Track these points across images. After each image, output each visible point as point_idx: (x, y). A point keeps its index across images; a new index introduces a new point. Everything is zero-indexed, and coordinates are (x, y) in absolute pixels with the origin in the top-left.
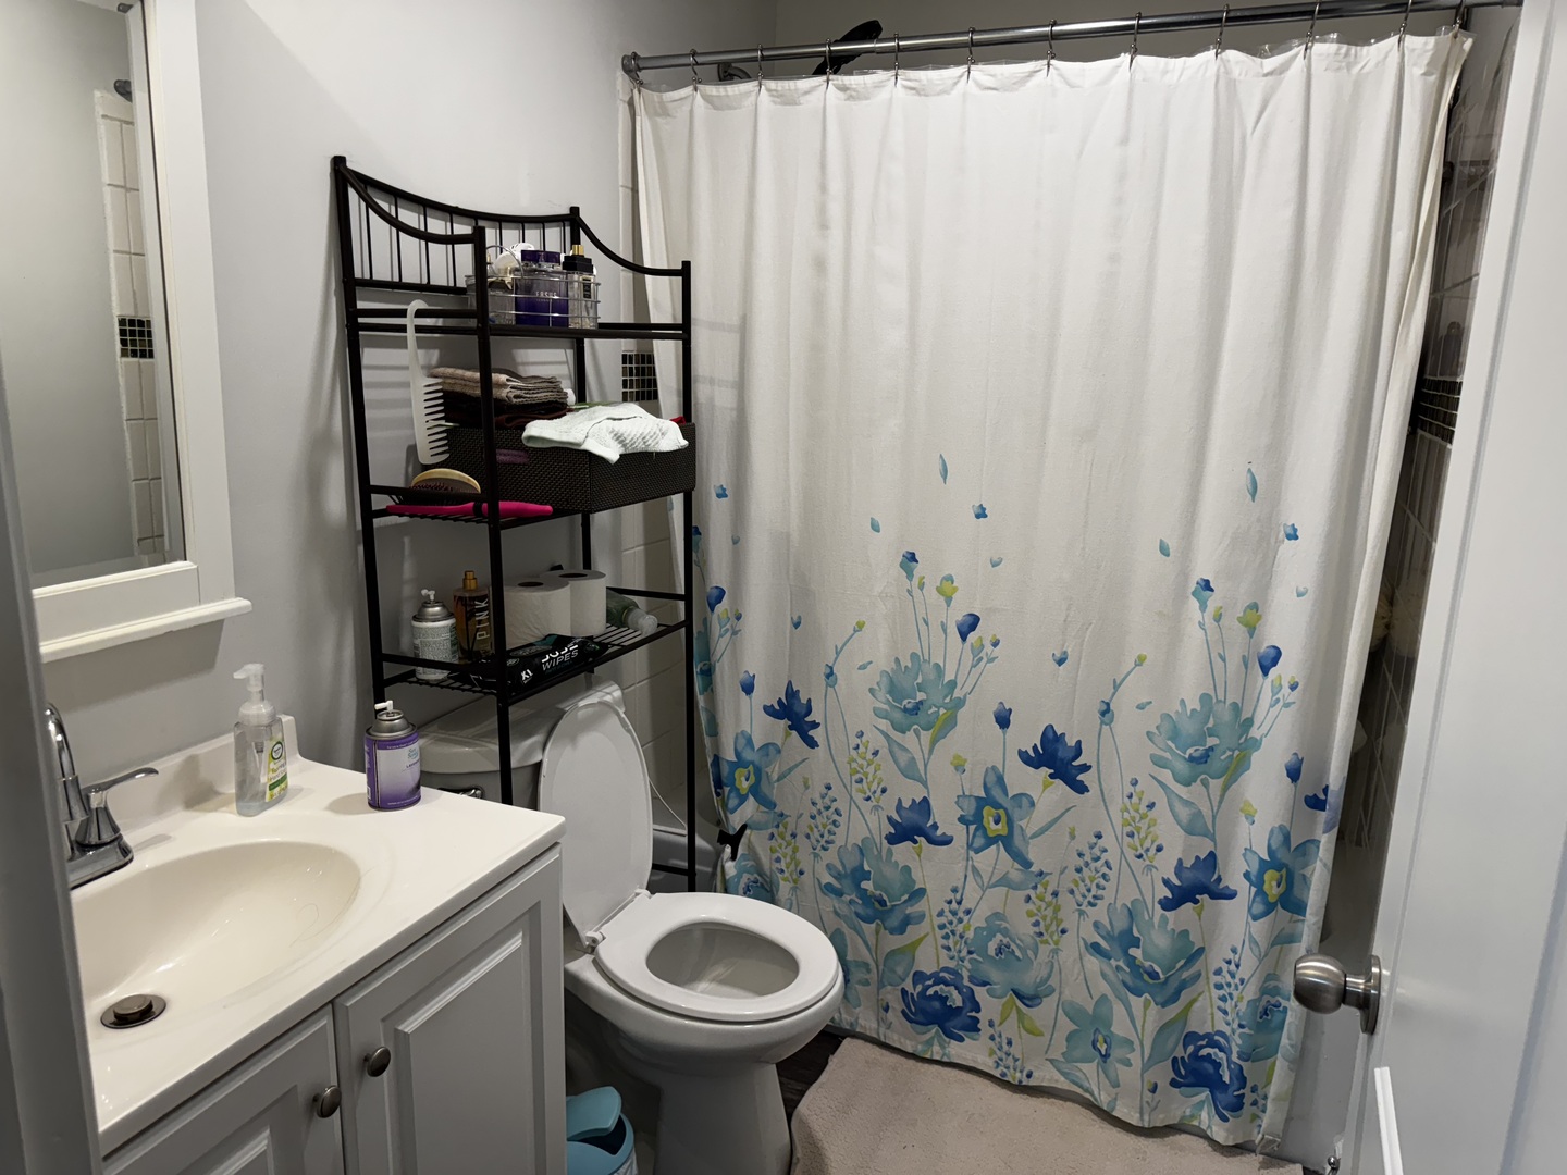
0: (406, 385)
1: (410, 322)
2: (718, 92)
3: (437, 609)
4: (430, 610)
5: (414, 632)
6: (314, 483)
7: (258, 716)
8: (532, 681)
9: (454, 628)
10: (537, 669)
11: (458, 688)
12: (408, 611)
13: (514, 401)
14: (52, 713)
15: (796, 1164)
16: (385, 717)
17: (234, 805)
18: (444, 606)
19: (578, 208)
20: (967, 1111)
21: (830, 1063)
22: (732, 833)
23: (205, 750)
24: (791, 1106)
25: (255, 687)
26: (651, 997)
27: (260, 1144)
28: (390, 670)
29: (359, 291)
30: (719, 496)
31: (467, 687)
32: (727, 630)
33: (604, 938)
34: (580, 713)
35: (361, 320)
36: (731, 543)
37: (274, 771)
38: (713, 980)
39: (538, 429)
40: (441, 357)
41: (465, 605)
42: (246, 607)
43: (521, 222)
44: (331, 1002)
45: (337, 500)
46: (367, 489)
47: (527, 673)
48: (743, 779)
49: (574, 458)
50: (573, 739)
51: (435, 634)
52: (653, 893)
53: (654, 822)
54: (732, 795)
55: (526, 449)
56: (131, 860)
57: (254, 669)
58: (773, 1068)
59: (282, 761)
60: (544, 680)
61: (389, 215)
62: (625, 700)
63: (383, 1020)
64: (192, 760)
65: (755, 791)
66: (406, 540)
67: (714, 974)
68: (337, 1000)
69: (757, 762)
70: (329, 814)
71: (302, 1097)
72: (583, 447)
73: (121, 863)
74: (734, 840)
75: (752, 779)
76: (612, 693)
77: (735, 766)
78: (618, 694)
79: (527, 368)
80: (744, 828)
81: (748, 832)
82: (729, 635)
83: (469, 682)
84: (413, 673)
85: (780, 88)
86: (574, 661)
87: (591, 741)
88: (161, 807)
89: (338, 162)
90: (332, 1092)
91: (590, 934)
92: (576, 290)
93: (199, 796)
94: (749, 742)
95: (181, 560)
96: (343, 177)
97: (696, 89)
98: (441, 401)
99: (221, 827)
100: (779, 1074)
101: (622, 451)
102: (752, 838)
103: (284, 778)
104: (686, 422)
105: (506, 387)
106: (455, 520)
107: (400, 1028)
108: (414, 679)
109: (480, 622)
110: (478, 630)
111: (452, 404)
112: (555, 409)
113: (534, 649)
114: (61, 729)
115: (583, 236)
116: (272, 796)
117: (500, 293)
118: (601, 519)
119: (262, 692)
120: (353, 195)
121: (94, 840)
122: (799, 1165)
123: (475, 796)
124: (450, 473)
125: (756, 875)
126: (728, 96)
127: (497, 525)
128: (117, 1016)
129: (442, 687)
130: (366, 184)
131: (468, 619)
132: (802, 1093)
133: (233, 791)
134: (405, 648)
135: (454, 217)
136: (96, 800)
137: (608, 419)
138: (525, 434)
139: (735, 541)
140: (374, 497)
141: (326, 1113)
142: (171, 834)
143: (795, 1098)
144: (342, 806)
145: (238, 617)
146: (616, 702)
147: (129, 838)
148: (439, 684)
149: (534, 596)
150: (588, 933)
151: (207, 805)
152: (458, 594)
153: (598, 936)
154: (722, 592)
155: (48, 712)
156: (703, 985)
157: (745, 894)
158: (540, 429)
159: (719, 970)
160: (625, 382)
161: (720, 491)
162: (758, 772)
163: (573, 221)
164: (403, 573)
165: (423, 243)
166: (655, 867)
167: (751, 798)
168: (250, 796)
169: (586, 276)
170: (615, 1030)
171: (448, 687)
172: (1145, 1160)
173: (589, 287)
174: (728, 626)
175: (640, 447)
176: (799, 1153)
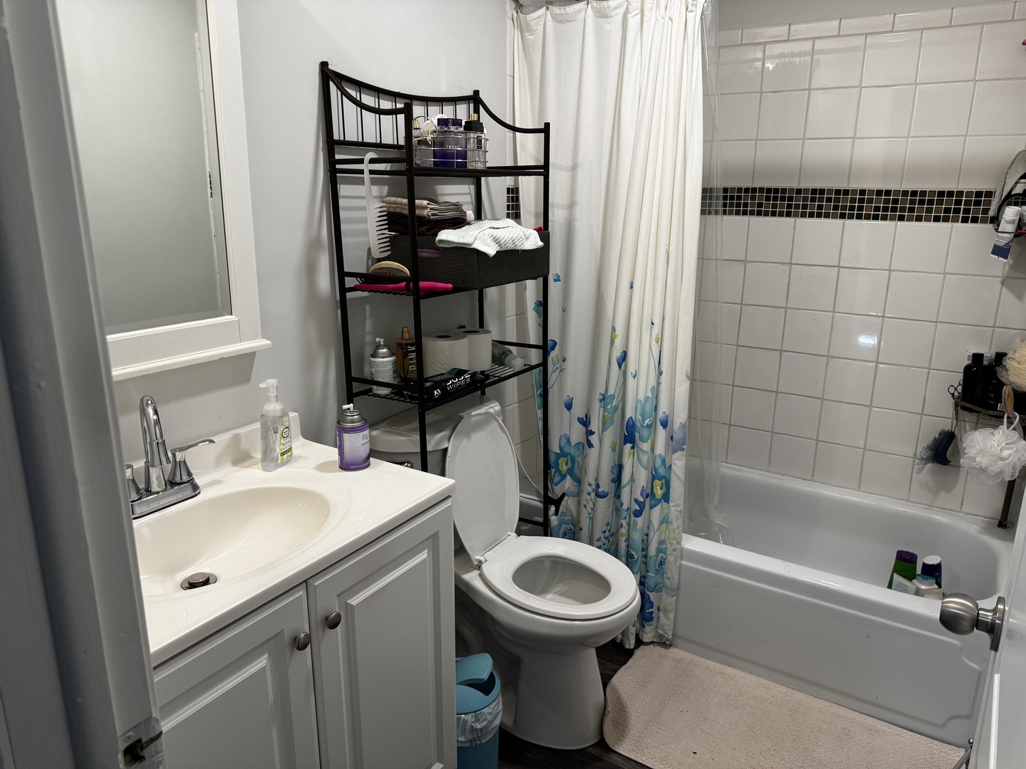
0: (364, 209)
1: (366, 167)
2: (561, 11)
3: (385, 350)
4: (381, 350)
5: (371, 365)
6: (310, 269)
7: (274, 411)
8: (441, 397)
9: (395, 362)
10: (444, 389)
11: (397, 400)
12: (368, 351)
13: (432, 217)
14: (152, 403)
15: (608, 714)
16: (349, 414)
17: (260, 465)
18: (389, 349)
19: (478, 91)
20: (726, 693)
21: (635, 654)
22: (555, 498)
23: (243, 431)
24: (606, 680)
25: (273, 394)
26: (515, 600)
27: (262, 662)
28: (357, 387)
29: (337, 148)
30: (555, 280)
31: (402, 399)
32: (557, 368)
33: (486, 561)
34: (473, 419)
35: (338, 166)
36: (562, 311)
37: (284, 445)
38: (555, 593)
39: (446, 235)
40: (389, 190)
41: (402, 348)
42: (269, 345)
43: (441, 101)
44: (305, 581)
45: (324, 281)
46: (342, 274)
47: (437, 392)
48: (564, 464)
49: (467, 253)
50: (468, 435)
51: (383, 366)
52: (519, 535)
53: (520, 492)
54: (557, 474)
55: (438, 249)
56: (199, 493)
57: (272, 382)
58: (593, 651)
59: (289, 439)
60: (448, 396)
61: (356, 99)
62: (503, 412)
63: (338, 596)
64: (237, 437)
65: (570, 472)
66: (368, 307)
67: (556, 590)
68: (309, 581)
69: (573, 454)
70: (315, 472)
71: (287, 636)
72: (473, 246)
73: (194, 494)
74: (557, 503)
75: (570, 464)
76: (494, 407)
77: (558, 456)
78: (498, 408)
79: (444, 197)
80: (563, 495)
81: (566, 498)
82: (558, 371)
83: (403, 395)
84: (371, 390)
85: (598, 7)
86: (468, 385)
87: (479, 437)
88: (218, 463)
89: (324, 65)
90: (305, 635)
91: (478, 557)
92: (472, 145)
93: (241, 458)
94: (569, 441)
95: (228, 314)
96: (327, 75)
97: (548, 9)
98: (386, 218)
99: (253, 477)
100: (598, 657)
101: (498, 249)
102: (569, 501)
103: (290, 449)
104: (544, 232)
105: (425, 208)
106: (395, 294)
107: (348, 602)
108: (371, 394)
109: (411, 359)
110: (410, 364)
111: (393, 220)
112: (458, 222)
113: (443, 377)
114: (156, 412)
115: (481, 109)
116: (282, 460)
117: (424, 147)
118: (492, 293)
119: (277, 396)
120: (333, 87)
121: (178, 480)
122: (610, 716)
123: (407, 466)
124: (392, 265)
125: (571, 526)
126: (566, 14)
127: (419, 296)
128: (190, 584)
129: (387, 399)
130: (341, 79)
131: (404, 357)
132: (615, 671)
133: (260, 456)
134: (367, 375)
135: (397, 99)
136: (179, 456)
137: (490, 228)
138: (438, 238)
139: (564, 311)
140: (347, 279)
141: (302, 647)
142: (223, 480)
143: (611, 674)
144: (323, 467)
145: (264, 350)
146: (497, 413)
147: (199, 481)
148: (386, 397)
149: (445, 344)
150: (477, 557)
151: (246, 464)
152: (399, 342)
153: (482, 559)
154: (555, 343)
155: (150, 402)
156: (549, 596)
157: (563, 537)
158: (448, 235)
159: (560, 588)
160: (508, 206)
161: (556, 277)
162: (573, 460)
163: (475, 100)
164: (366, 328)
165: (377, 115)
166: (520, 519)
167: (568, 477)
168: (269, 460)
169: (479, 134)
170: (493, 620)
171: (391, 398)
172: (849, 735)
173: (481, 141)
174: (558, 366)
175: (510, 246)
176: (609, 708)
